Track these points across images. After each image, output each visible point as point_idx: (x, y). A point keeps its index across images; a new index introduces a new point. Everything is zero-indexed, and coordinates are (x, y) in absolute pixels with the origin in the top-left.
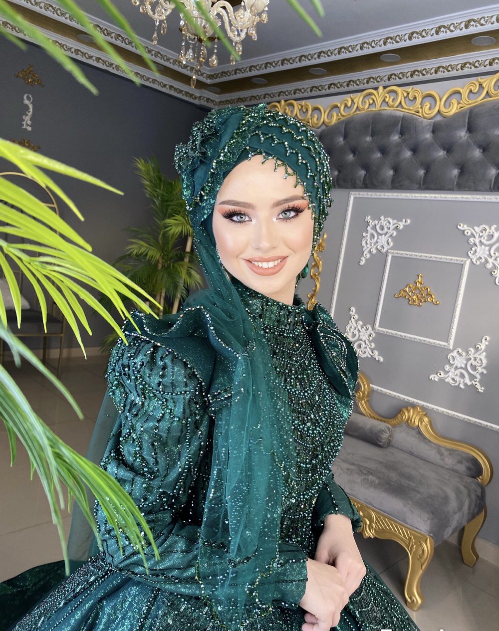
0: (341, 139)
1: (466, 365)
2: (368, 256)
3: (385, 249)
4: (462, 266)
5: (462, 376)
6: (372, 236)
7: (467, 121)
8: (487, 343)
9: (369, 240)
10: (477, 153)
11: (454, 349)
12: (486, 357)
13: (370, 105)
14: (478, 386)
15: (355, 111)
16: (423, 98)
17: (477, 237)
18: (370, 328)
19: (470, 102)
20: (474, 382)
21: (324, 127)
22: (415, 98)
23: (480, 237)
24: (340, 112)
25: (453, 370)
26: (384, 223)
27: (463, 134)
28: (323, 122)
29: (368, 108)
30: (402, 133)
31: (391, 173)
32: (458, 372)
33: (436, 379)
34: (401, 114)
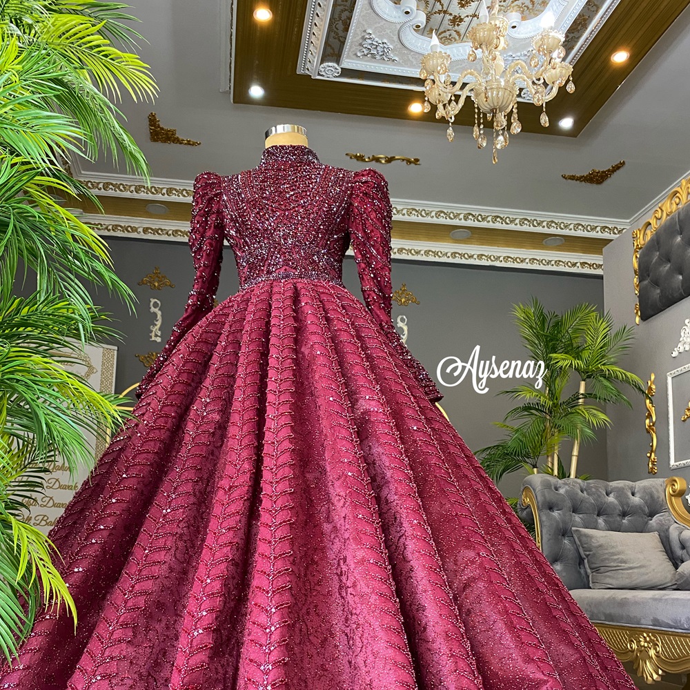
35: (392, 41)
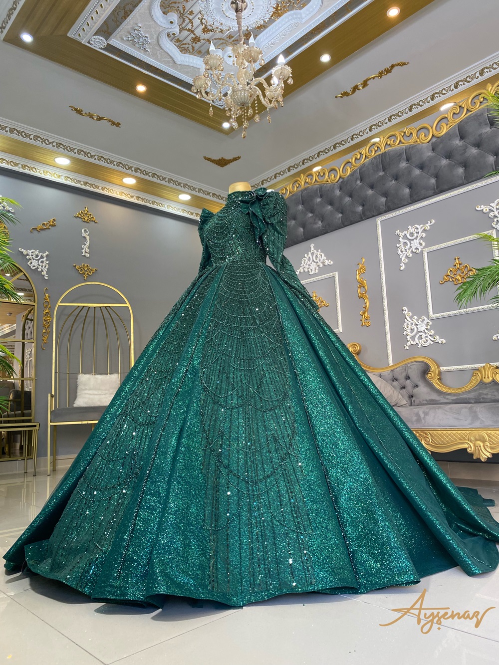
0: (359, 182)
2: (406, 260)
3: (420, 250)
4: (490, 236)
6: (405, 244)
7: (458, 133)
9: (403, 248)
13: (375, 151)
15: (365, 160)
16: (418, 132)
17: (495, 210)
18: (426, 318)
19: (456, 121)
21: (341, 180)
22: (411, 133)
23: (498, 209)
24: (352, 165)
26: (412, 230)
27: (457, 142)
28: (340, 177)
29: (375, 154)
30: (408, 160)
31: (407, 191)
34: (403, 148)
35: (152, 38)
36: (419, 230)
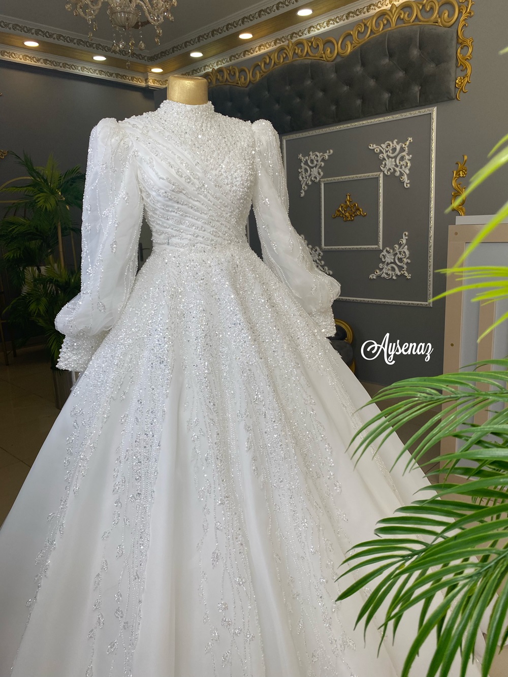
0: (267, 93)
1: (394, 259)
2: (306, 187)
3: (318, 179)
4: (377, 179)
5: (393, 269)
6: (306, 170)
7: (359, 57)
8: (407, 238)
9: (304, 174)
10: (372, 83)
11: (383, 249)
12: (408, 249)
13: (284, 58)
14: (406, 274)
15: (274, 66)
16: (324, 45)
17: (384, 152)
18: (318, 249)
19: (360, 41)
20: (402, 272)
21: (251, 86)
22: (318, 46)
23: (387, 152)
24: (261, 69)
25: (386, 267)
26: (313, 157)
27: (358, 69)
28: (250, 81)
29: (283, 61)
30: (312, 78)
31: (310, 113)
32: (389, 267)
33: (374, 277)
34: (309, 62)
36: (319, 158)
